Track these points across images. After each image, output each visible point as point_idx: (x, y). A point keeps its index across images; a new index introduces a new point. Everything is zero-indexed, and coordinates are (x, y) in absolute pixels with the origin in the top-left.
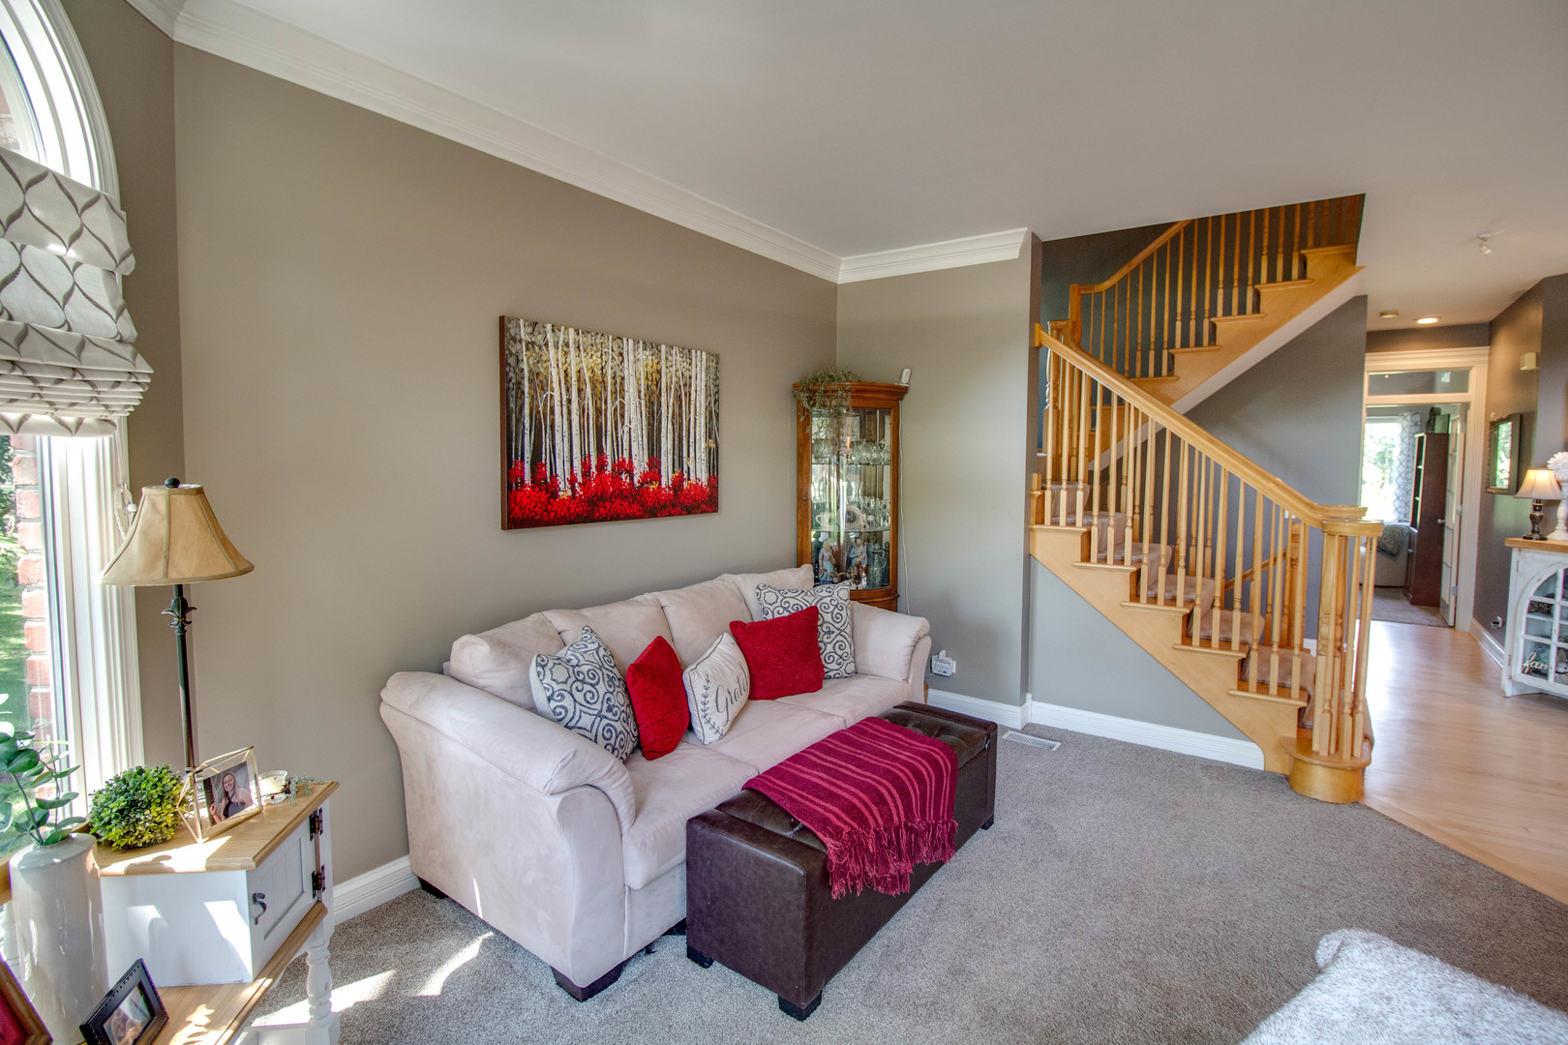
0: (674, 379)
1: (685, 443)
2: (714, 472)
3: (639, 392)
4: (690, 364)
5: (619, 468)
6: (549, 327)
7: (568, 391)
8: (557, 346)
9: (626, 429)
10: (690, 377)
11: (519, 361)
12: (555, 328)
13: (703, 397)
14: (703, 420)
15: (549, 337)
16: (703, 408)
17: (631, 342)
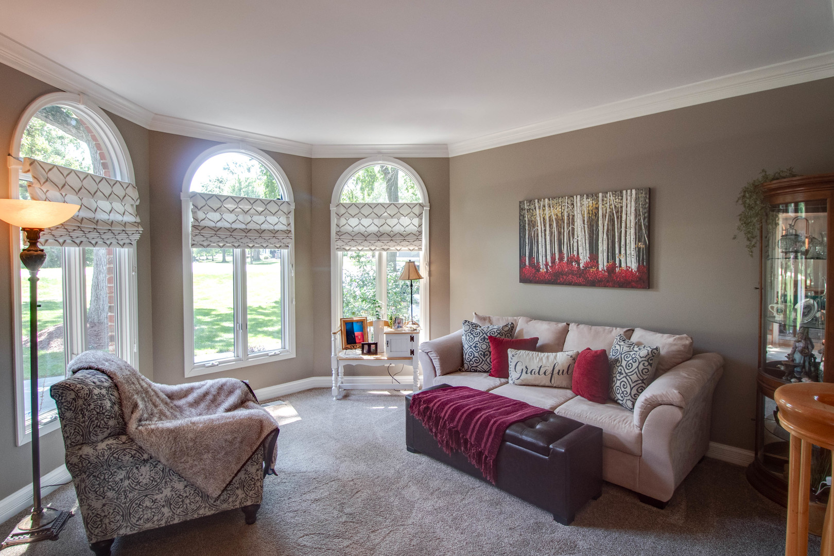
0: (608, 210)
1: (617, 246)
2: (643, 263)
3: (584, 221)
4: (622, 199)
5: (571, 259)
6: (536, 201)
7: (545, 226)
8: (539, 208)
9: (575, 240)
10: (622, 207)
11: (524, 217)
12: (539, 200)
13: (633, 217)
14: (633, 231)
15: (537, 205)
16: (633, 224)
17: (579, 197)
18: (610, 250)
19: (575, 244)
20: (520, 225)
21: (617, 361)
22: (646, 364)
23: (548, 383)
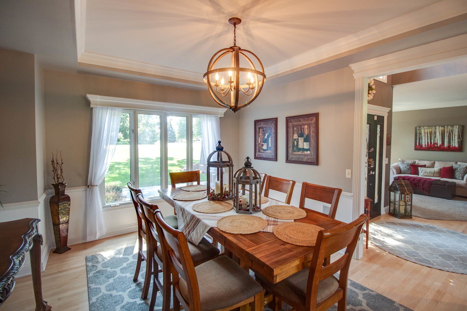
0: (449, 131)
1: (451, 140)
2: (460, 145)
3: (440, 133)
4: (453, 128)
5: (435, 144)
6: (422, 127)
7: (425, 134)
8: (423, 129)
9: (436, 139)
10: (453, 130)
11: (417, 131)
12: (423, 127)
13: (457, 133)
14: (457, 136)
15: (422, 128)
16: (457, 134)
17: (438, 127)
18: (449, 141)
19: (436, 140)
20: (415, 134)
21: (456, 169)
22: (466, 169)
23: (433, 176)
